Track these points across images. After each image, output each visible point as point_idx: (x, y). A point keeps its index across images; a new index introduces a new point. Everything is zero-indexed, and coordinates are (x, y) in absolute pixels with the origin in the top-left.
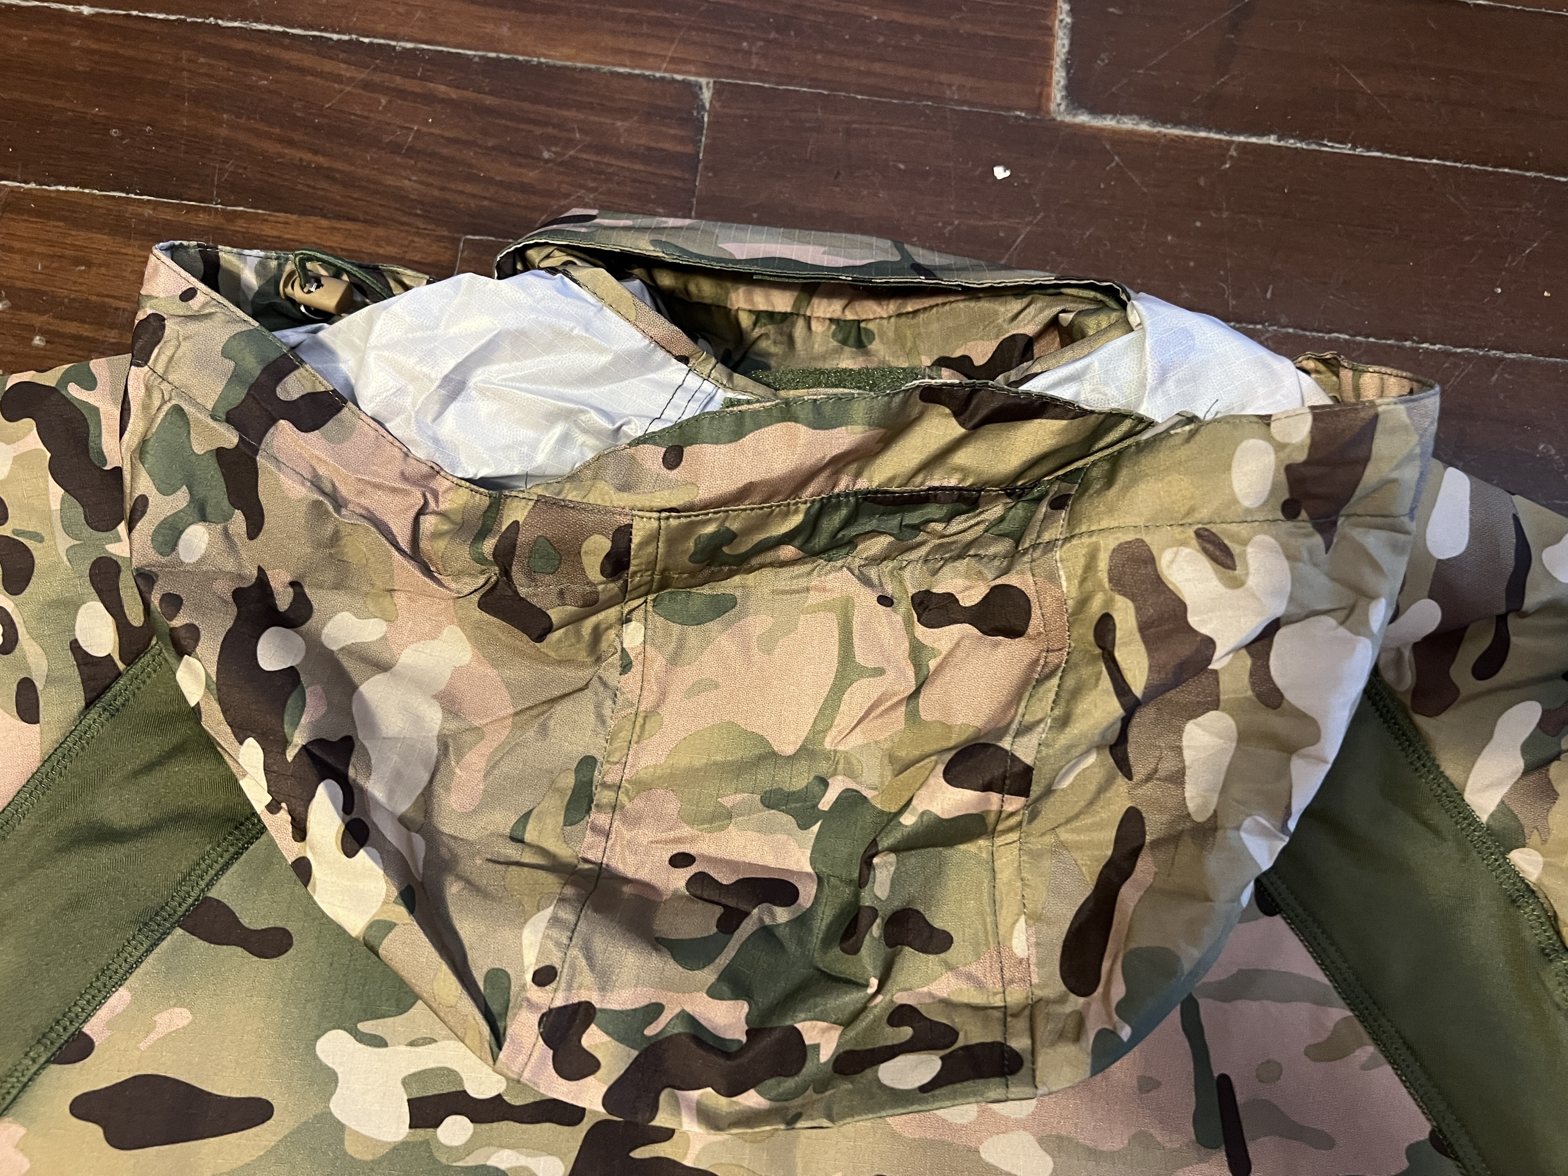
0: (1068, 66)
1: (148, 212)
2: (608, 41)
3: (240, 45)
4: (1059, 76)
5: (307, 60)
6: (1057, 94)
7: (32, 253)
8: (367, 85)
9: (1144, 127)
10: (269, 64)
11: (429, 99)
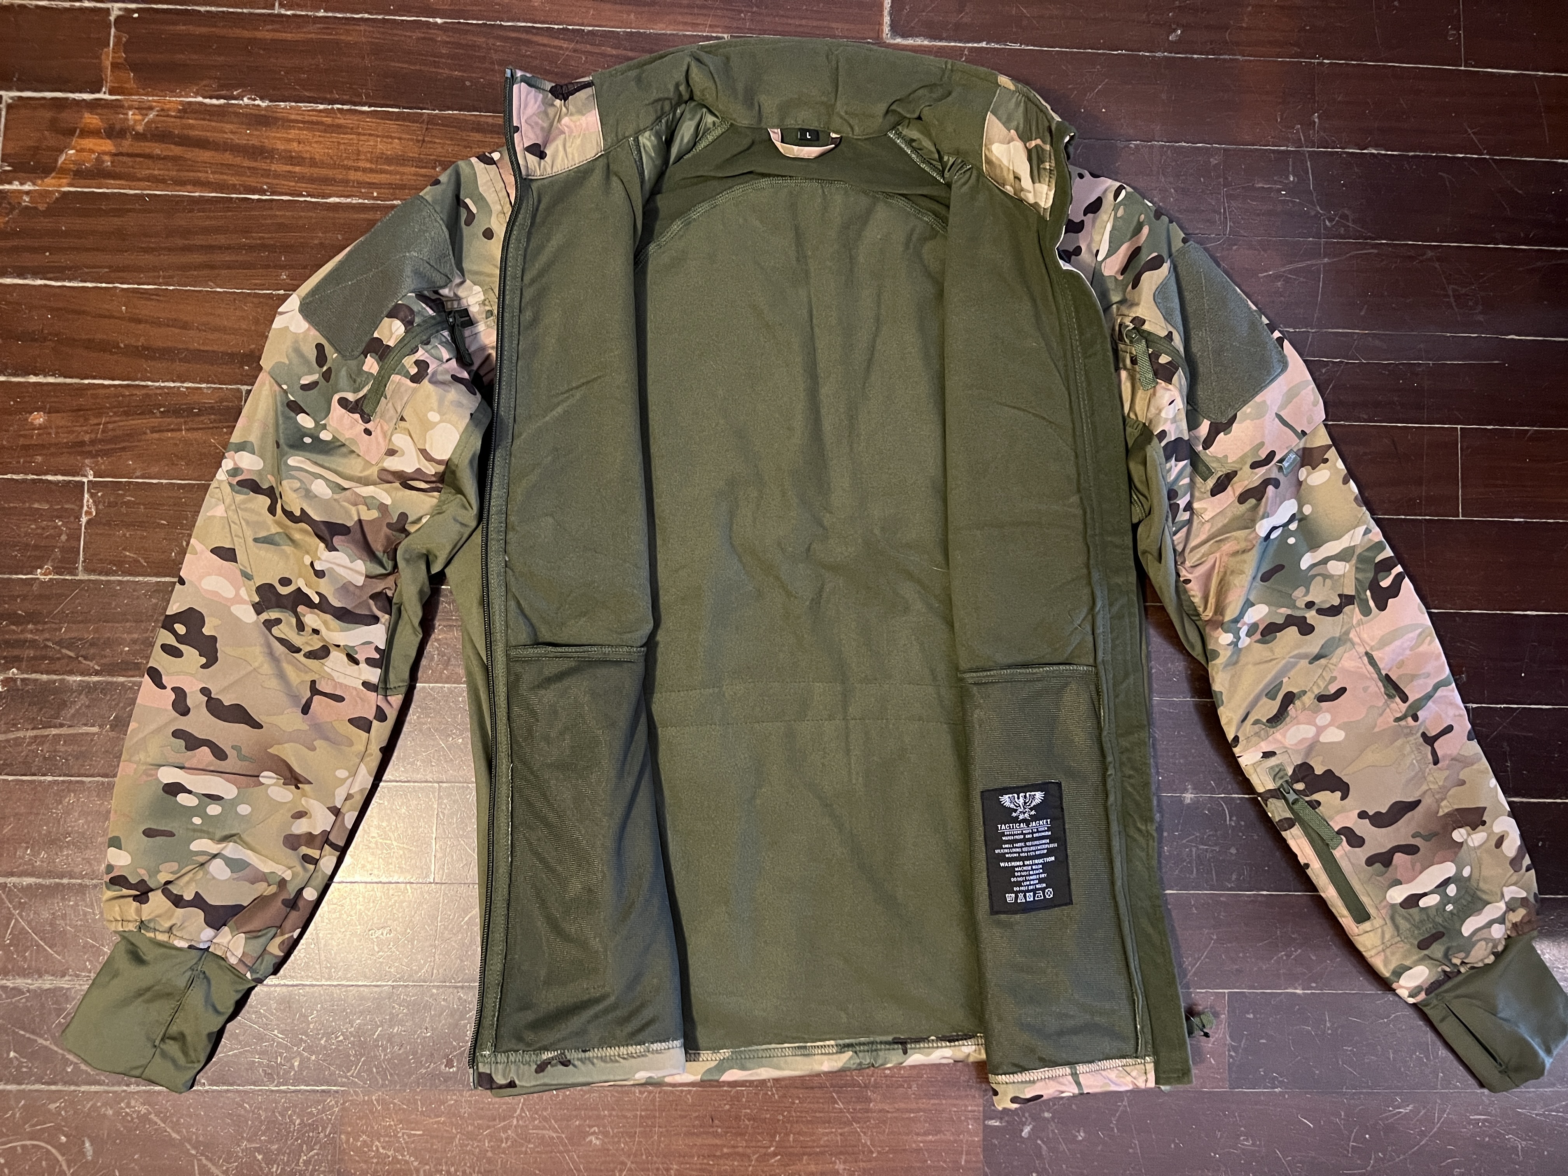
0: (891, 14)
1: (490, 120)
2: (680, 18)
3: (514, 35)
4: (887, 19)
5: (545, 41)
6: (886, 29)
7: (444, 144)
8: (575, 51)
9: (926, 43)
10: (529, 42)
11: (604, 55)
